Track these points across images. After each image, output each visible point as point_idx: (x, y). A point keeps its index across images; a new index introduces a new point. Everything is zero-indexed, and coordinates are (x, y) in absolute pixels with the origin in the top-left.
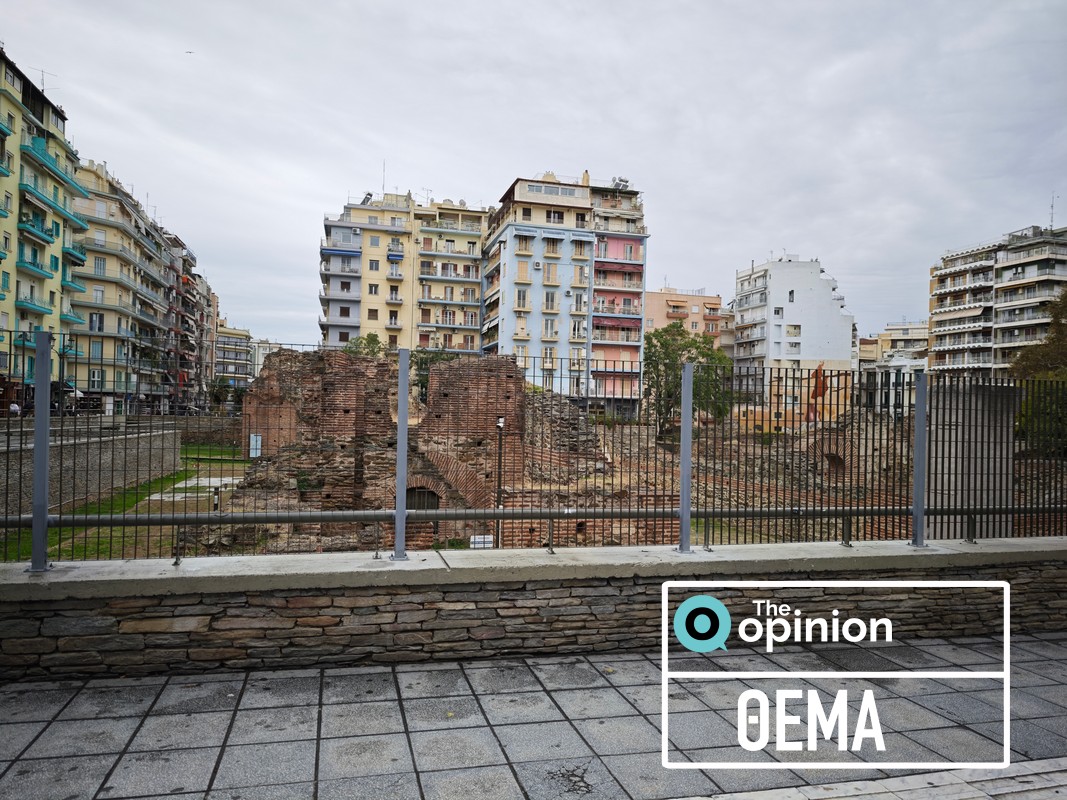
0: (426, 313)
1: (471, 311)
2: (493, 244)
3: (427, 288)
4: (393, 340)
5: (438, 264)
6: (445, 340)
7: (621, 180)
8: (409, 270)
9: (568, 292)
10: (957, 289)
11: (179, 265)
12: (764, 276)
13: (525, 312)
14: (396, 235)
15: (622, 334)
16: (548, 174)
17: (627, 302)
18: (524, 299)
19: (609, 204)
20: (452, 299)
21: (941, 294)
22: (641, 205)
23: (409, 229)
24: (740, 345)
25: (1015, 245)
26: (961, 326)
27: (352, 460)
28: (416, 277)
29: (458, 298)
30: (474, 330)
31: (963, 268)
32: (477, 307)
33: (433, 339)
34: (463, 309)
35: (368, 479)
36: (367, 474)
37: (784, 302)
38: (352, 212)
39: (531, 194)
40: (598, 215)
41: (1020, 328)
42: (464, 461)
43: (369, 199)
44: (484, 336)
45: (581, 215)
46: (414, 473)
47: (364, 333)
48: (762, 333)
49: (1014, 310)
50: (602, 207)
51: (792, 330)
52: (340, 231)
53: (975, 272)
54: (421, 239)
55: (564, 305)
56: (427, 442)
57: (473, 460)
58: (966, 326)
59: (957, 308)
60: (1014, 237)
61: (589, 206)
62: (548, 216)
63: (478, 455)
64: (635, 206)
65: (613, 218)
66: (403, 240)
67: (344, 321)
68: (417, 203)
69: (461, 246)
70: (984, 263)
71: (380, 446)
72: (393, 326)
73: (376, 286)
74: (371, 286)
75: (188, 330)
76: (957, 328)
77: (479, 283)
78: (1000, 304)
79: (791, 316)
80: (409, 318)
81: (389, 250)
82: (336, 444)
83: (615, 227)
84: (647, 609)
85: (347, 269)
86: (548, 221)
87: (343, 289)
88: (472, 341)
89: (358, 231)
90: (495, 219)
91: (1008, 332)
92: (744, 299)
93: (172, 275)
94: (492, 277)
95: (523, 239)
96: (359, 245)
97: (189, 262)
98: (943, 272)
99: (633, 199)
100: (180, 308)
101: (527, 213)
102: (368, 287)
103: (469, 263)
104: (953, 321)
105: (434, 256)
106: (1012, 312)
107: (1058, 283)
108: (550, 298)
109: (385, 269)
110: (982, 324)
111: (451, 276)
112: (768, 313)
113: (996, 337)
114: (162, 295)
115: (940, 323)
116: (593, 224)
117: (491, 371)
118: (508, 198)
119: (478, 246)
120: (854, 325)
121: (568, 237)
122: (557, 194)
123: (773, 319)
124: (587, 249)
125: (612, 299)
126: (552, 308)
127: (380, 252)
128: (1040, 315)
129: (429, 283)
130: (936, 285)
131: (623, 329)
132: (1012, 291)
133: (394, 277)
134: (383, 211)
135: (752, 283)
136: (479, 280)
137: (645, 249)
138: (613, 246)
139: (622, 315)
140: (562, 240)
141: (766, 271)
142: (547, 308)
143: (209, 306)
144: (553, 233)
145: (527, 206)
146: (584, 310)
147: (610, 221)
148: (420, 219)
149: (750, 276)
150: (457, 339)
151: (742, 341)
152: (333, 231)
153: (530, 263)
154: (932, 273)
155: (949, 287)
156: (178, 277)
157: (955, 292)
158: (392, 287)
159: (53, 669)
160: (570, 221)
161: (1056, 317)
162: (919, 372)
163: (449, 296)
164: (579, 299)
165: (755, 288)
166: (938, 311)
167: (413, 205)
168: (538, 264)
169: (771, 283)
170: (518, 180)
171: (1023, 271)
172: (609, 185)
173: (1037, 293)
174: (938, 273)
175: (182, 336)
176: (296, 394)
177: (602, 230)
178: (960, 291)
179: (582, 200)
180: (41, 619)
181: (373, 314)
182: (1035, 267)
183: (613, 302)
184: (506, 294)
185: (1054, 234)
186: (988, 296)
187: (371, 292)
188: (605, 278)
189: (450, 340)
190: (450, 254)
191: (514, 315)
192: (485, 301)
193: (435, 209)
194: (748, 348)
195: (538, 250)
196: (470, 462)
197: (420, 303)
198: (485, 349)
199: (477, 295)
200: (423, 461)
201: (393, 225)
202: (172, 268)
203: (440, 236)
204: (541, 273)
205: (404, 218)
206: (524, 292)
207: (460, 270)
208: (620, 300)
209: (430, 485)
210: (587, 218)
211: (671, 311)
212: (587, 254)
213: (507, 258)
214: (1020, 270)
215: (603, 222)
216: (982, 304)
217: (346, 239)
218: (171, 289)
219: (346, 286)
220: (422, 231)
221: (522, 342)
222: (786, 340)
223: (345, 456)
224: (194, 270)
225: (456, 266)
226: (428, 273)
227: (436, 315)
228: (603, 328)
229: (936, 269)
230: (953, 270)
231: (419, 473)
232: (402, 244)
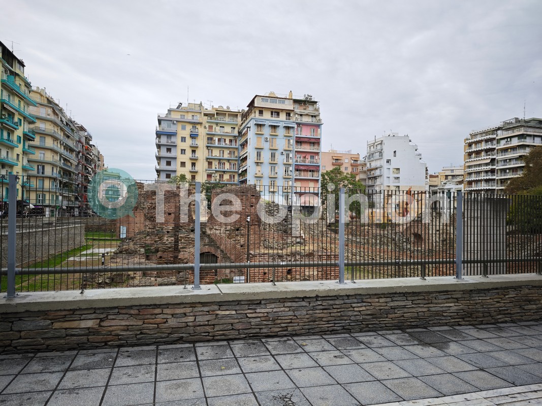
0: (210, 164)
1: (233, 162)
2: (244, 128)
3: (210, 151)
4: (193, 177)
5: (216, 139)
6: (220, 177)
7: (309, 96)
8: (201, 142)
9: (282, 153)
10: (478, 149)
11: (83, 140)
12: (381, 144)
13: (261, 163)
14: (195, 124)
15: (310, 173)
16: (271, 93)
17: (312, 157)
18: (260, 156)
19: (303, 108)
20: (223, 156)
21: (469, 152)
22: (319, 108)
23: (201, 121)
24: (369, 178)
25: (507, 127)
26: (480, 168)
28: (205, 146)
29: (226, 156)
30: (235, 172)
31: (480, 139)
32: (236, 160)
33: (214, 177)
34: (229, 161)
35: (181, 248)
36: (180, 246)
37: (391, 157)
38: (172, 113)
39: (263, 103)
40: (297, 114)
41: (509, 169)
42: (230, 239)
43: (180, 106)
44: (240, 175)
45: (288, 113)
46: (204, 245)
47: (178, 174)
48: (381, 173)
49: (506, 160)
50: (299, 109)
51: (395, 171)
52: (166, 122)
53: (487, 141)
54: (207, 126)
55: (280, 159)
56: (211, 229)
57: (234, 238)
58: (483, 168)
59: (478, 159)
60: (506, 123)
61: (293, 109)
62: (272, 114)
63: (237, 235)
64: (316, 109)
65: (304, 115)
66: (198, 126)
67: (168, 168)
68: (205, 108)
69: (228, 129)
70: (491, 136)
71: (187, 231)
72: (193, 170)
73: (185, 150)
74: (182, 150)
75: (88, 173)
76: (478, 169)
78: (499, 157)
79: (394, 164)
80: (201, 166)
81: (191, 132)
82: (164, 231)
83: (306, 120)
84: (323, 313)
85: (170, 142)
86: (272, 117)
87: (167, 151)
88: (234, 178)
89: (175, 122)
90: (245, 115)
91: (504, 171)
92: (371, 156)
93: (80, 145)
94: (244, 145)
95: (259, 126)
96: (175, 130)
97: (88, 139)
98: (470, 141)
99: (315, 105)
100: (84, 162)
101: (261, 112)
102: (180, 151)
103: (232, 138)
104: (476, 166)
105: (214, 135)
106: (505, 161)
107: (528, 146)
108: (273, 156)
109: (189, 141)
110: (490, 167)
111: (223, 145)
112: (383, 162)
113: (497, 173)
114: (75, 156)
115: (470, 167)
116: (294, 118)
117: (243, 192)
118: (251, 105)
119: (236, 130)
120: (426, 168)
121: (282, 125)
122: (276, 103)
123: (386, 166)
124: (291, 130)
125: (304, 156)
126: (274, 161)
127: (186, 133)
128: (519, 162)
129: (211, 149)
130: (467, 148)
131: (310, 171)
132: (505, 150)
133: (194, 145)
134: (188, 112)
135: (375, 147)
136: (237, 147)
137: (321, 130)
138: (304, 129)
139: (309, 164)
140: (279, 126)
141: (382, 141)
142: (272, 161)
143: (99, 161)
144: (274, 123)
145: (261, 109)
146: (290, 162)
147: (303, 116)
148: (207, 116)
149: (374, 144)
150: (226, 177)
151: (371, 176)
152: (162, 122)
153: (263, 137)
154: (465, 142)
155: (474, 148)
156: (83, 146)
157: (477, 151)
158: (192, 150)
159: (19, 348)
160: (283, 116)
161: (527, 163)
162: (459, 191)
163: (222, 155)
164: (288, 156)
165: (377, 149)
166: (468, 160)
167: (203, 109)
168: (267, 138)
169: (384, 147)
170: (256, 96)
171: (511, 140)
172: (302, 98)
173: (518, 151)
174: (468, 141)
175: (85, 176)
176: (144, 205)
177: (299, 121)
178: (479, 150)
179: (289, 106)
180: (12, 322)
181: (183, 164)
182: (517, 138)
183: (305, 157)
184: (251, 154)
185: (526, 122)
186: (493, 153)
187: (182, 153)
188: (301, 145)
189: (223, 177)
190: (222, 134)
191: (255, 164)
192: (240, 157)
193: (214, 111)
194: (373, 180)
195: (267, 131)
196: (233, 239)
197: (207, 159)
198: (240, 182)
199: (236, 154)
200: (209, 239)
201: (193, 119)
202: (79, 141)
203: (217, 124)
204: (268, 143)
205: (198, 115)
206: (260, 153)
207: (227, 142)
208: (308, 156)
209: (213, 251)
210: (291, 115)
211: (334, 161)
212: (291, 133)
213: (251, 135)
214: (509, 139)
215: (299, 117)
216: (490, 157)
217: (169, 126)
218: (79, 152)
219: (169, 150)
220: (208, 122)
221: (259, 178)
222: (392, 176)
223: (169, 237)
224: (91, 143)
225: (225, 140)
226: (211, 143)
227: (215, 164)
228: (300, 170)
229: (467, 139)
230: (475, 140)
231: (207, 245)
232: (198, 129)
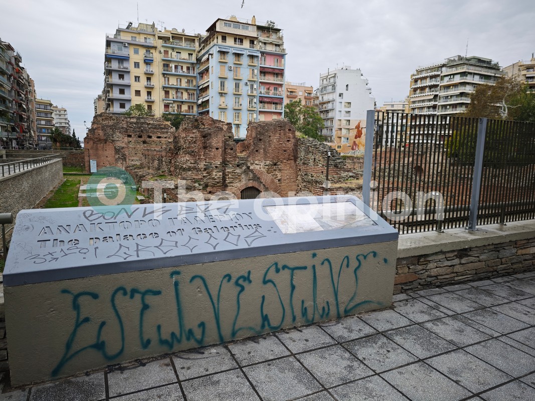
0: (167, 93)
1: (191, 92)
2: (204, 55)
3: (167, 79)
4: (150, 107)
5: (173, 65)
6: (178, 108)
7: (271, 23)
8: (157, 69)
9: (247, 83)
10: (423, 85)
11: (13, 61)
12: (334, 77)
13: (225, 93)
14: (149, 48)
15: (273, 106)
16: (232, 17)
17: (276, 89)
18: (224, 86)
19: (266, 35)
20: (181, 85)
21: (415, 88)
22: (282, 37)
23: (155, 45)
24: (321, 112)
25: (450, 64)
26: (423, 104)
27: (221, 174)
28: (161, 73)
29: (184, 84)
30: (194, 103)
31: (426, 75)
32: (194, 90)
33: (171, 107)
34: (187, 91)
35: (229, 183)
36: (228, 181)
37: (343, 91)
38: (122, 34)
39: (226, 28)
40: (261, 41)
41: (450, 105)
42: (269, 173)
43: (130, 26)
44: (199, 106)
45: (252, 41)
46: (249, 180)
47: (133, 103)
48: (333, 106)
49: (448, 96)
50: (263, 37)
51: (347, 105)
52: (116, 44)
53: (431, 77)
54: (162, 51)
55: (245, 90)
56: (252, 164)
57: (273, 173)
58: (426, 104)
59: (422, 95)
60: (450, 61)
61: (256, 36)
62: (235, 41)
63: (275, 170)
64: (279, 37)
65: (268, 43)
66: (152, 51)
67: (122, 96)
68: (158, 30)
69: (184, 55)
70: (436, 73)
71: (233, 166)
72: (149, 100)
73: (139, 77)
74: (136, 77)
75: (22, 100)
76: (421, 105)
77: (195, 77)
78: (442, 93)
79: (346, 98)
80: (158, 95)
81: (145, 57)
82: (213, 166)
83: (269, 49)
85: (122, 67)
86: (235, 44)
87: (120, 78)
88: (192, 109)
89: (126, 45)
90: (205, 42)
91: (444, 107)
92: (323, 89)
93: (10, 67)
94: (202, 74)
95: (223, 53)
96: (127, 53)
97: (18, 59)
98: (417, 77)
99: (278, 33)
100: (15, 86)
101: (224, 38)
102: (134, 78)
103: (189, 66)
104: (419, 101)
105: (170, 61)
106: (447, 97)
107: (468, 83)
108: (237, 86)
109: (143, 68)
110: (432, 103)
111: (180, 72)
112: (335, 96)
113: (439, 109)
114: (6, 79)
115: (414, 102)
116: (258, 46)
117: (281, 127)
118: (212, 29)
119: (194, 56)
120: (375, 103)
121: (246, 53)
122: (239, 28)
123: (338, 99)
124: (255, 60)
125: (268, 87)
126: (238, 91)
127: (138, 56)
128: (460, 98)
129: (168, 76)
130: (413, 84)
131: (274, 103)
132: (447, 87)
133: (148, 72)
134: (139, 33)
135: (328, 80)
136: (195, 75)
137: (285, 61)
138: (268, 58)
139: (273, 96)
140: (243, 54)
141: (335, 74)
142: (236, 91)
143: (30, 86)
144: (238, 50)
145: (224, 35)
146: (255, 93)
147: (267, 45)
148: (161, 39)
149: (327, 76)
150: (185, 108)
151: (323, 110)
152: (112, 44)
153: (227, 66)
154: (411, 77)
155: (419, 85)
156: (13, 68)
157: (422, 87)
158: (147, 78)
160: (246, 44)
161: (473, 100)
163: (179, 84)
164: (252, 86)
165: (330, 82)
166: (413, 96)
167: (157, 31)
168: (231, 67)
169: (337, 80)
170: (219, 19)
171: (453, 78)
172: (264, 24)
173: (459, 88)
174: (415, 77)
175: (19, 103)
177: (263, 50)
178: (424, 87)
179: (253, 33)
180: (498, 251)
181: (138, 93)
182: (459, 75)
183: (269, 89)
184: (214, 83)
185: (468, 60)
186: (436, 89)
187: (136, 81)
188: (264, 76)
189: (181, 108)
190: (178, 60)
191: (218, 95)
192: (199, 87)
193: (169, 34)
194: (325, 114)
195: (230, 59)
196: (272, 174)
197: (164, 87)
198: (199, 113)
199: (194, 83)
200: (253, 174)
201: (146, 42)
202: (10, 63)
203: (173, 50)
204: (232, 72)
205: (152, 38)
206: (224, 82)
207: (185, 69)
208: (272, 88)
209: (256, 185)
210: (255, 43)
211: (289, 94)
212: (256, 62)
213: (214, 63)
215: (263, 45)
216: (434, 93)
217: (120, 49)
218: (11, 76)
219: (121, 77)
220: (163, 46)
221: (223, 109)
222: (344, 109)
223: (217, 172)
224: (21, 65)
225: (182, 68)
226: (167, 71)
227: (172, 94)
228: (264, 102)
229: (414, 75)
230: (421, 76)
231: (251, 180)
232: (152, 53)
